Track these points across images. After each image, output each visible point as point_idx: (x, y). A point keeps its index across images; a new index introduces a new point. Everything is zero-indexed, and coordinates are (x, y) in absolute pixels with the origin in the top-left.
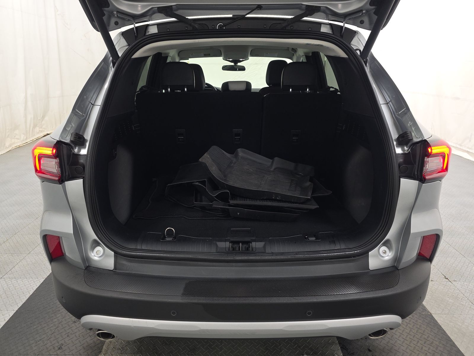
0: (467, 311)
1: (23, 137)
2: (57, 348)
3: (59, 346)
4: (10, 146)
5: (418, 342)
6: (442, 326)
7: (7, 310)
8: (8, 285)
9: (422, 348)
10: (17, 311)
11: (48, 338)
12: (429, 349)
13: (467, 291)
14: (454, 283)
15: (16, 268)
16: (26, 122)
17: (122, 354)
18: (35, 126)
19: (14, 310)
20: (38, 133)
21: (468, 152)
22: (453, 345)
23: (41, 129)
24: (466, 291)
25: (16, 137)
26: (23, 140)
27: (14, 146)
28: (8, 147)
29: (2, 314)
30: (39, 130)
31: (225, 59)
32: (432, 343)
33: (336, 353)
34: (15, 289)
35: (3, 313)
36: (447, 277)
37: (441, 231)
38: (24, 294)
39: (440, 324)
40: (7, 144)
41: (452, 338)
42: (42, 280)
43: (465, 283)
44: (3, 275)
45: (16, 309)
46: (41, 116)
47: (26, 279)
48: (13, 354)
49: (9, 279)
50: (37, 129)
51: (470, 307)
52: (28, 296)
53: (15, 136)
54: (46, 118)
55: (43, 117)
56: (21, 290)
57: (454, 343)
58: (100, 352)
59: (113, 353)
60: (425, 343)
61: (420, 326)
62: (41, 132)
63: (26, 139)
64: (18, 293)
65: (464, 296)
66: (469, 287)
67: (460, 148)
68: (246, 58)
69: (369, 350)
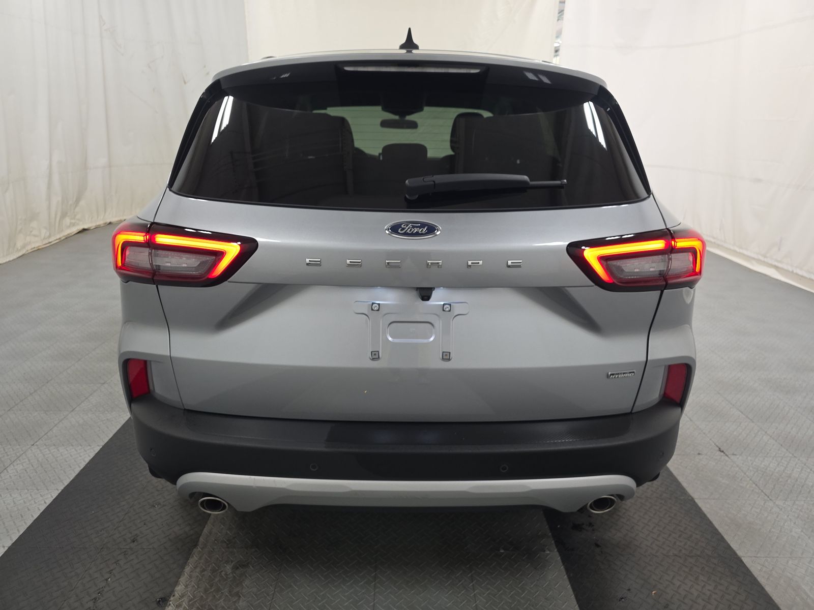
0: (747, 495)
1: (44, 233)
2: (129, 541)
3: (133, 538)
4: (24, 247)
5: (670, 535)
6: (708, 516)
7: (48, 489)
8: (44, 455)
9: (675, 543)
10: (63, 491)
11: (115, 527)
12: (686, 544)
13: (751, 468)
14: (732, 457)
15: (54, 431)
16: (49, 208)
17: (228, 548)
18: (64, 215)
19: (58, 490)
20: (69, 227)
21: (776, 268)
22: (722, 539)
23: (73, 221)
24: (748, 469)
25: (33, 233)
26: (44, 239)
27: (29, 248)
28: (20, 250)
29: (41, 495)
30: (71, 223)
31: (385, 109)
32: (691, 536)
33: (547, 549)
34: (57, 461)
35: (41, 493)
36: (722, 449)
37: (694, 361)
38: (71, 467)
39: (706, 513)
40: (19, 244)
41: (720, 530)
42: (97, 449)
43: (749, 458)
44: (36, 441)
45: (61, 487)
46: (75, 199)
47: (71, 447)
48: (63, 547)
49: (45, 447)
50: (67, 221)
51: (753, 490)
52: (77, 470)
53: (31, 232)
54: (82, 203)
55: (78, 201)
56: (66, 462)
57: (723, 537)
58: (195, 546)
59: (215, 547)
60: (680, 536)
61: (675, 515)
62: (73, 225)
63: (50, 236)
64: (61, 467)
65: (745, 476)
66: (755, 463)
67: (764, 262)
68: (420, 109)
69: (597, 546)
